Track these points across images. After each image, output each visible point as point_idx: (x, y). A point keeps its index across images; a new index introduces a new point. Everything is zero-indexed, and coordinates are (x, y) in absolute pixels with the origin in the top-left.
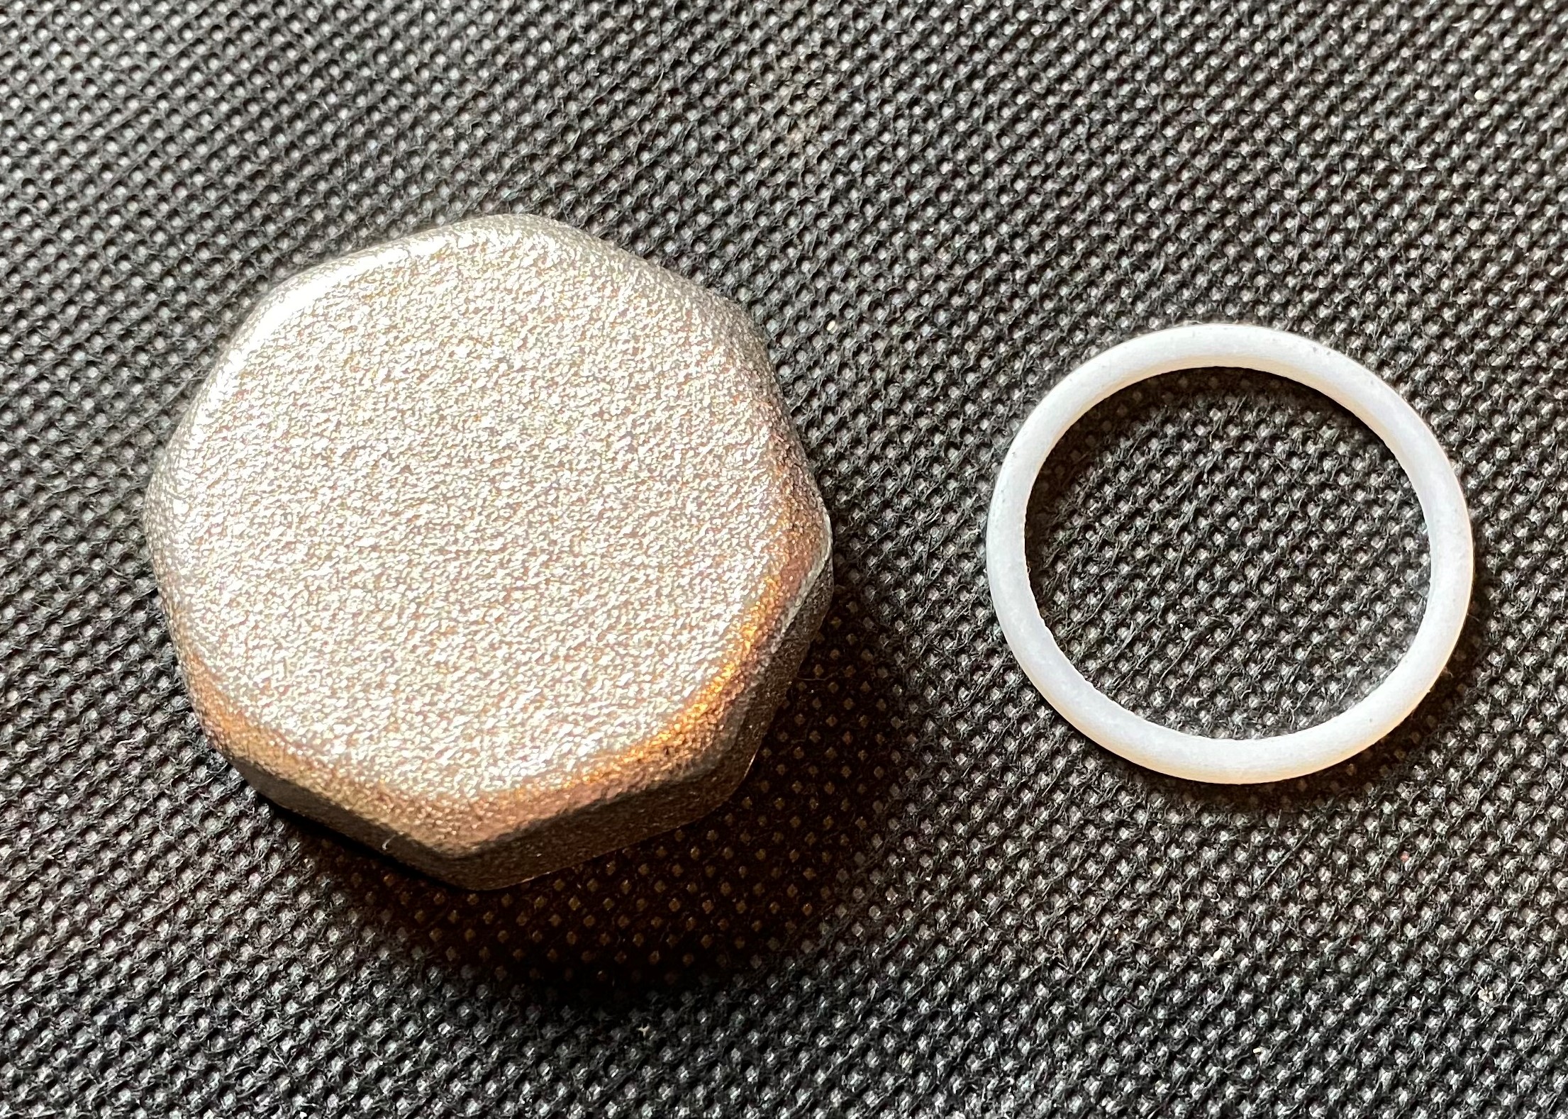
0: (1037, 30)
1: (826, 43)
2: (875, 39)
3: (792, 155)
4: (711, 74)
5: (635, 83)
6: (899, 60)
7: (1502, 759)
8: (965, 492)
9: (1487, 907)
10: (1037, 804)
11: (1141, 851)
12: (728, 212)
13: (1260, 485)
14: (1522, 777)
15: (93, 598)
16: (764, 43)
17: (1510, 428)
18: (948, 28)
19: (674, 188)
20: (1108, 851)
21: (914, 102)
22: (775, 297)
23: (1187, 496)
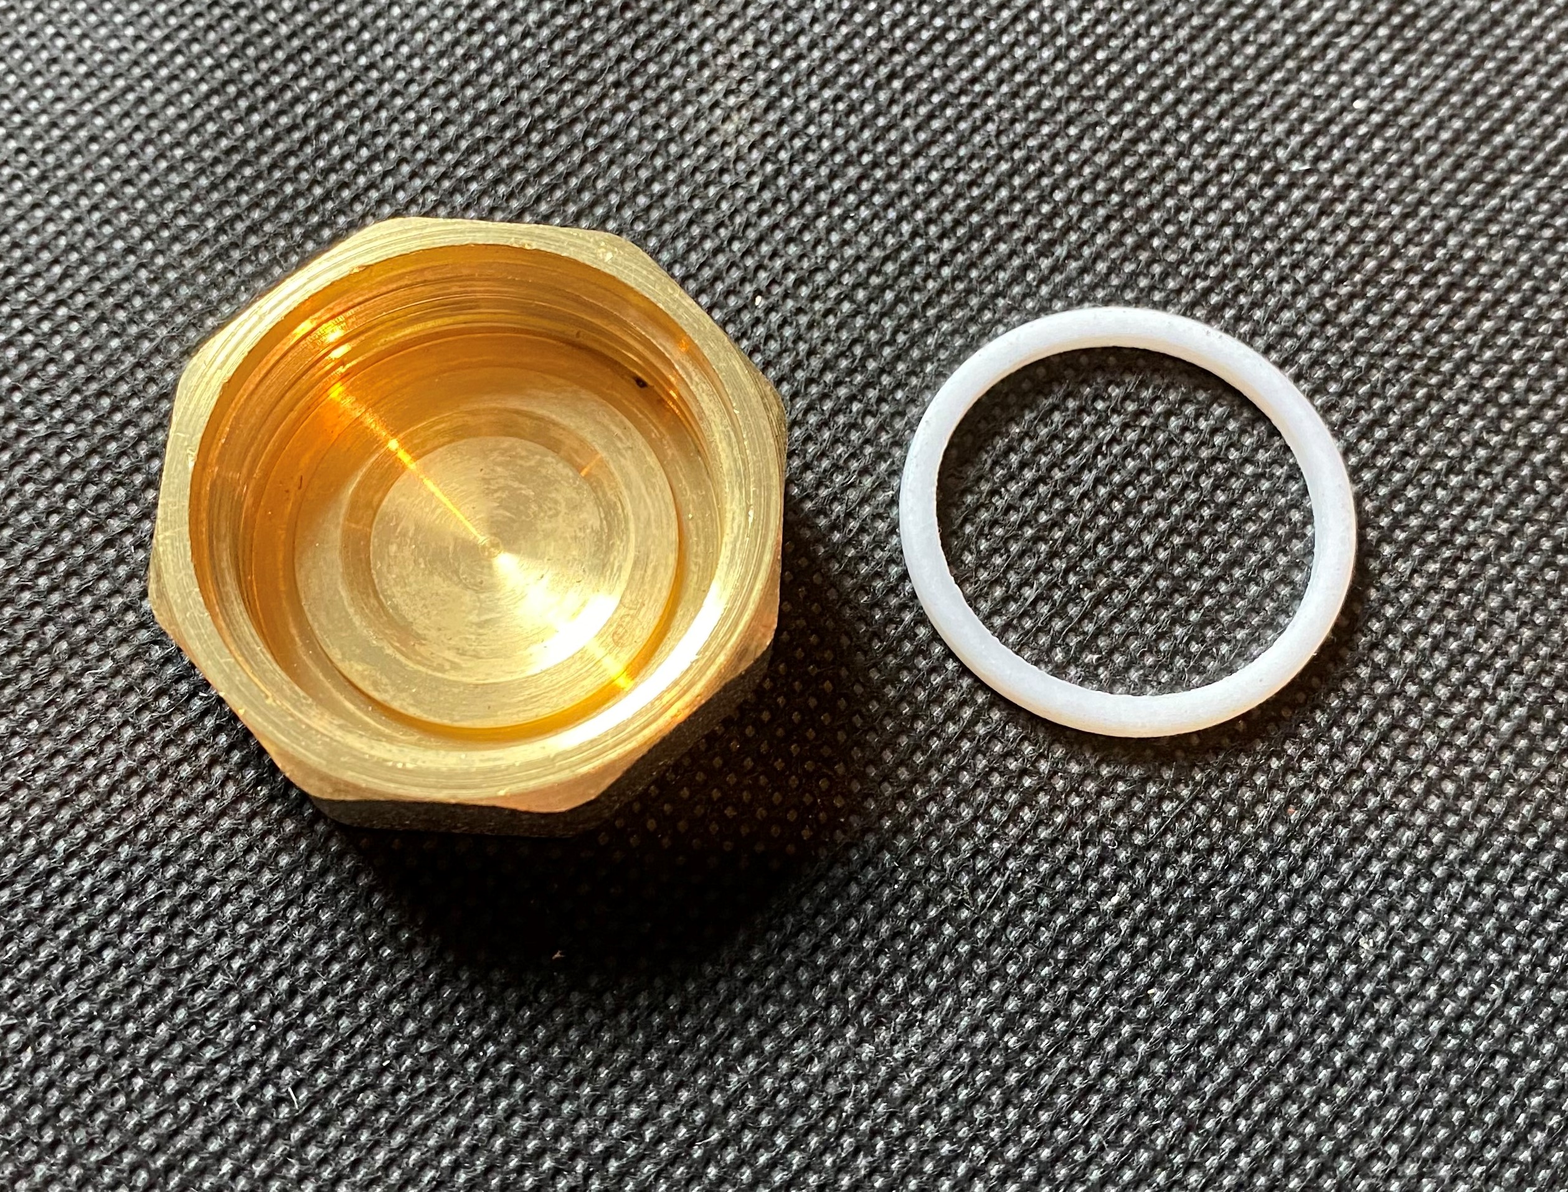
0: (951, 36)
1: (757, 43)
2: (803, 41)
3: (725, 144)
4: (652, 69)
5: (582, 76)
6: (824, 60)
7: (1382, 720)
8: (880, 457)
9: (1368, 860)
10: (945, 751)
11: (1043, 799)
12: (663, 195)
13: (1155, 457)
14: (1400, 737)
15: (67, 536)
16: (702, 41)
17: (1387, 410)
18: (870, 32)
19: (616, 172)
20: (1012, 798)
21: (837, 99)
22: (707, 273)
23: (1087, 466)
